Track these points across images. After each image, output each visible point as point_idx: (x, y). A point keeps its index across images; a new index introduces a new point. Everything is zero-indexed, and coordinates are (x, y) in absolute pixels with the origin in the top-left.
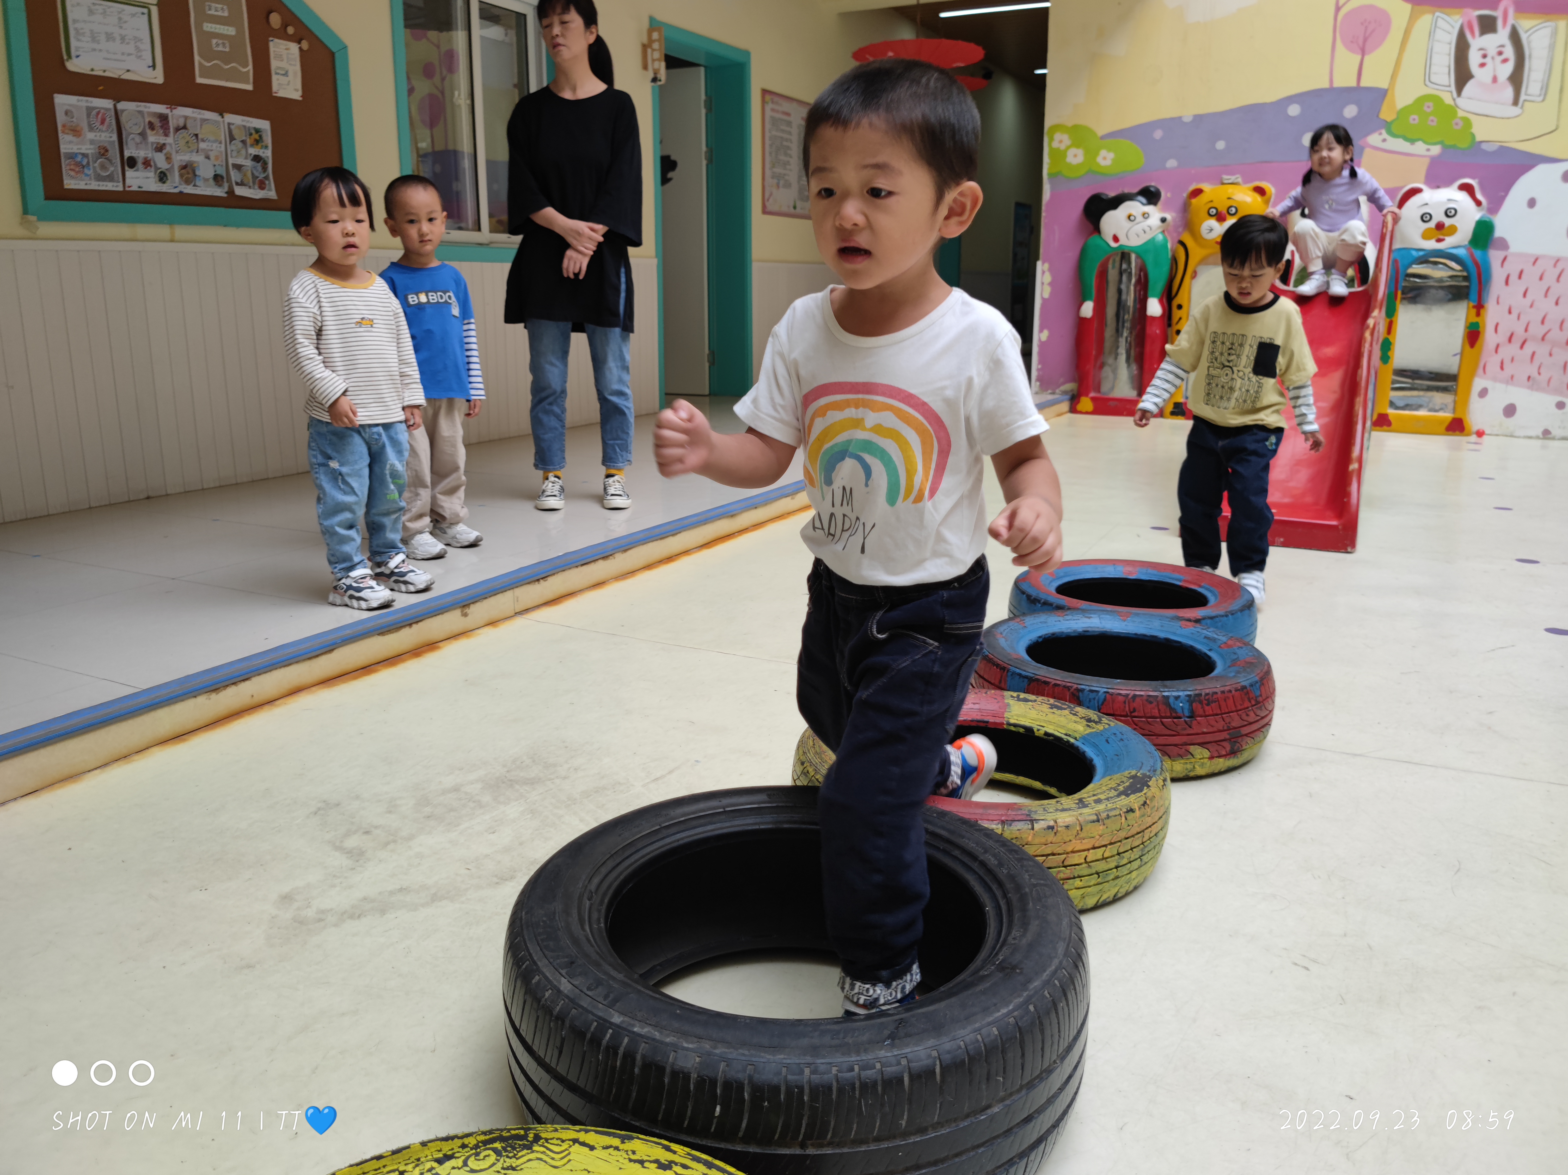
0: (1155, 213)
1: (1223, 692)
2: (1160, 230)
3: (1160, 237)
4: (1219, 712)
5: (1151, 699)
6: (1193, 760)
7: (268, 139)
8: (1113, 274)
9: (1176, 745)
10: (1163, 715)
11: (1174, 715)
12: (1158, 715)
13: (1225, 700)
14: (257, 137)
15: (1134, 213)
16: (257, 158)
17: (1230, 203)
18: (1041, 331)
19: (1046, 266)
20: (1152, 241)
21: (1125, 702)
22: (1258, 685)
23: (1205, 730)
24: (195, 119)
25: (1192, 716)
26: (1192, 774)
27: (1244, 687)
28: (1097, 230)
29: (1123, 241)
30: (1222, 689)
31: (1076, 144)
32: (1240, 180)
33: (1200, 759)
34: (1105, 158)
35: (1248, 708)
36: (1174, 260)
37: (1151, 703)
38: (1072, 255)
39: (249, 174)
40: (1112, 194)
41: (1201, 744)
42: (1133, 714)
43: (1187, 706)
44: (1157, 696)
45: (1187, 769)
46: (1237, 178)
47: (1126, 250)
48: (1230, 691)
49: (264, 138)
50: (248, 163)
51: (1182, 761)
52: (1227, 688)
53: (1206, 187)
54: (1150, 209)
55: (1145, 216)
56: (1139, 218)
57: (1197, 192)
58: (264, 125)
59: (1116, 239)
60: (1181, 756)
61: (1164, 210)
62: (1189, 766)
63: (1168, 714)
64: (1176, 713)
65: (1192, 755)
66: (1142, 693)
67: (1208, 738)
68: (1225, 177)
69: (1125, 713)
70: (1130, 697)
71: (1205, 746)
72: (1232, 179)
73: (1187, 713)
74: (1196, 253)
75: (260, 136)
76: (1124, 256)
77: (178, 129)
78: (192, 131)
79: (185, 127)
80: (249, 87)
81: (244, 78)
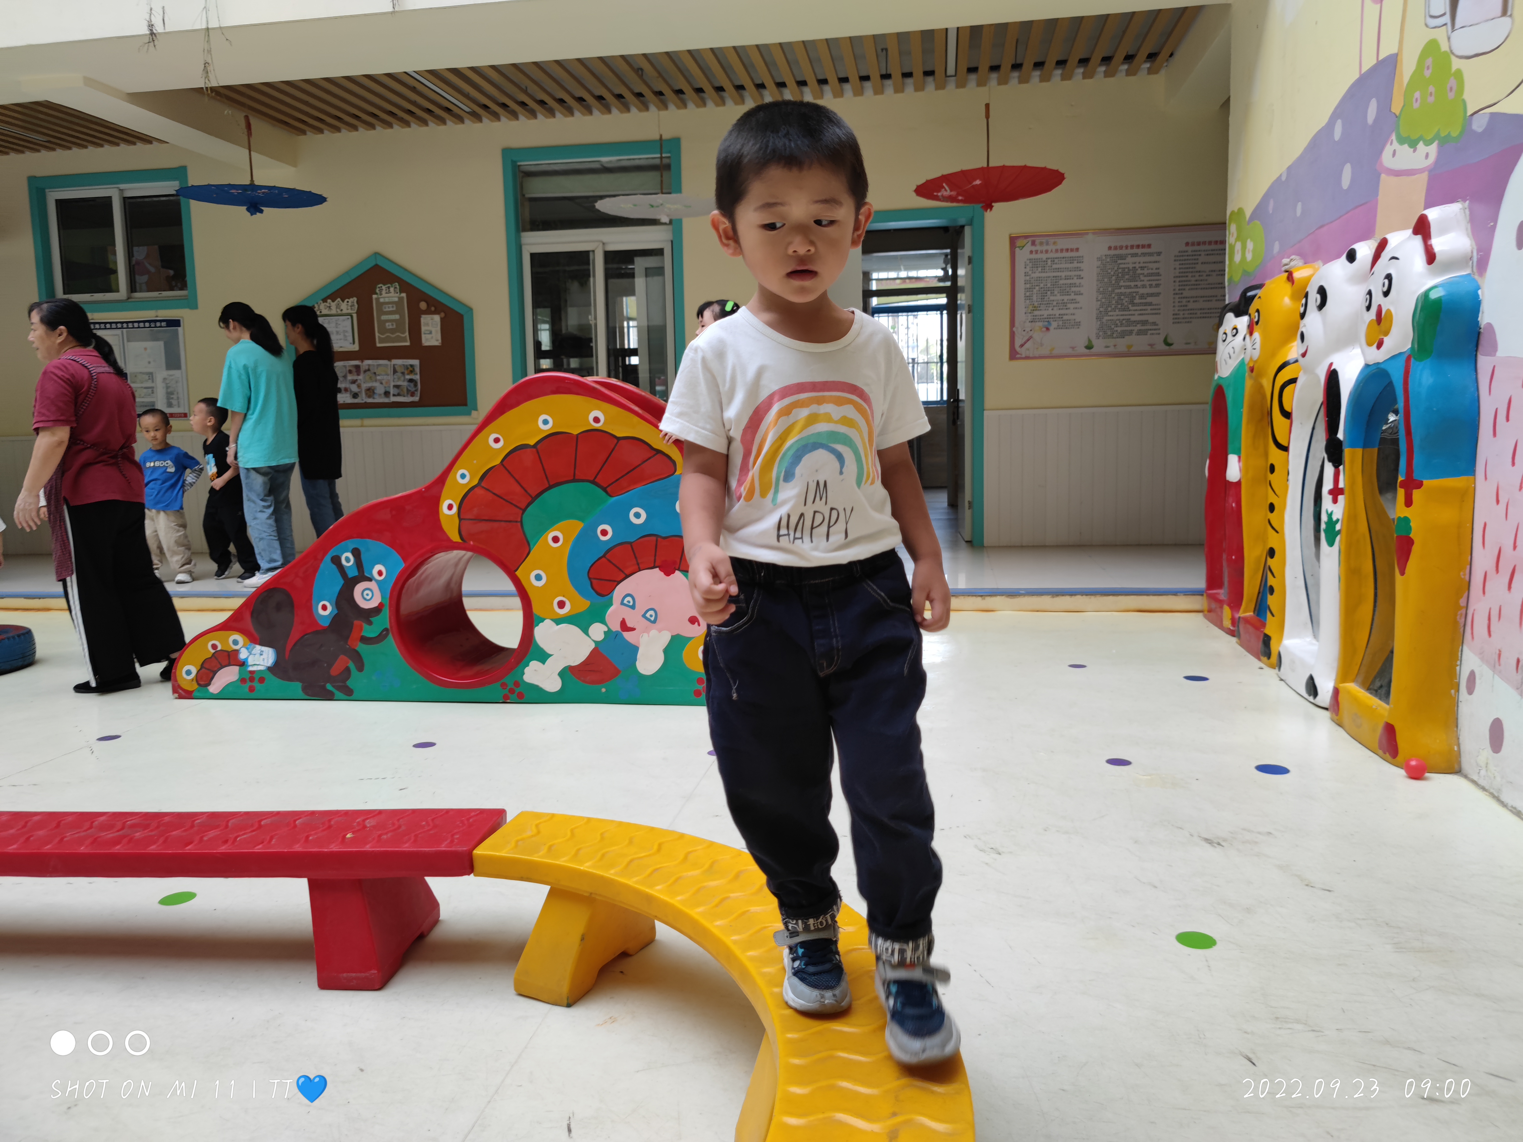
7: (417, 370)
14: (411, 369)
16: (411, 381)
24: (374, 365)
31: (1238, 236)
34: (1249, 251)
39: (405, 390)
46: (1293, 260)
49: (416, 369)
50: (406, 384)
58: (416, 362)
68: (1285, 261)
72: (1290, 262)
75: (414, 369)
77: (365, 371)
78: (372, 371)
79: (369, 370)
80: (408, 344)
81: (404, 340)
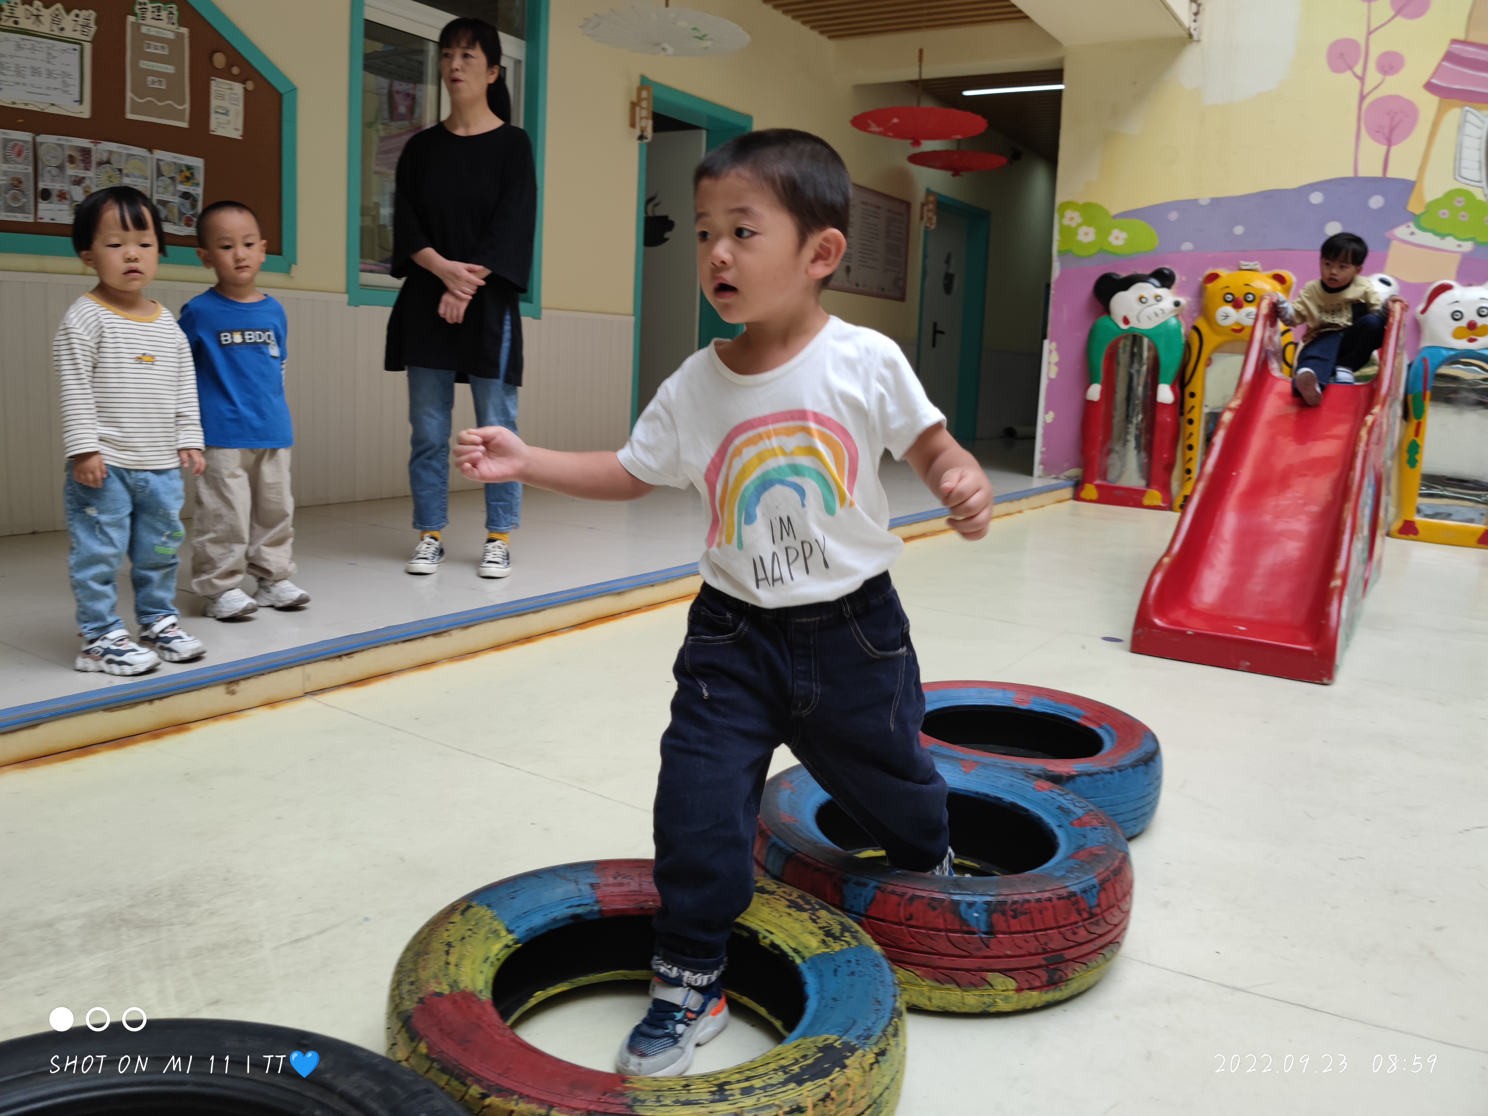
0: (1168, 297)
1: (1039, 900)
2: (1174, 314)
3: (1174, 321)
4: (1031, 929)
5: (935, 904)
6: (992, 992)
7: (200, 177)
8: (1123, 357)
9: (967, 970)
10: (950, 927)
11: (965, 928)
12: (942, 926)
13: (1041, 912)
14: (188, 174)
15: (1146, 295)
16: (186, 195)
17: (1247, 289)
18: (1046, 412)
19: (1054, 345)
20: (1165, 324)
21: (899, 905)
22: (1095, 891)
23: (1009, 953)
24: (118, 154)
25: (991, 932)
26: (992, 1010)
27: (1073, 894)
28: (1107, 311)
29: (1134, 323)
30: (1039, 896)
31: (1087, 222)
32: (1258, 267)
33: (1004, 991)
34: (1117, 238)
35: (1076, 923)
36: (1188, 346)
37: (934, 909)
38: (1080, 336)
39: (176, 211)
40: (1123, 274)
41: (1003, 972)
42: (909, 922)
43: (984, 917)
44: (943, 900)
45: (984, 1003)
46: (1256, 264)
47: (1137, 333)
48: (1050, 899)
49: (196, 175)
50: (177, 200)
51: (977, 993)
52: (1047, 895)
53: (1222, 272)
54: (1163, 292)
55: (1158, 298)
56: (1152, 301)
57: (1213, 277)
58: (198, 163)
59: (1126, 321)
60: (975, 986)
61: (1179, 293)
62: (987, 1000)
63: (957, 927)
64: (968, 925)
65: (991, 985)
66: (924, 894)
67: (1014, 963)
68: (1243, 263)
69: (897, 920)
70: (907, 897)
71: (1009, 973)
72: (1251, 265)
73: (983, 928)
74: (1211, 340)
75: (192, 174)
76: (1136, 338)
77: (100, 164)
78: (116, 166)
79: (108, 162)
80: (185, 125)
81: (179, 116)
